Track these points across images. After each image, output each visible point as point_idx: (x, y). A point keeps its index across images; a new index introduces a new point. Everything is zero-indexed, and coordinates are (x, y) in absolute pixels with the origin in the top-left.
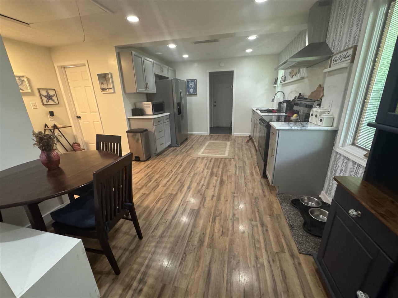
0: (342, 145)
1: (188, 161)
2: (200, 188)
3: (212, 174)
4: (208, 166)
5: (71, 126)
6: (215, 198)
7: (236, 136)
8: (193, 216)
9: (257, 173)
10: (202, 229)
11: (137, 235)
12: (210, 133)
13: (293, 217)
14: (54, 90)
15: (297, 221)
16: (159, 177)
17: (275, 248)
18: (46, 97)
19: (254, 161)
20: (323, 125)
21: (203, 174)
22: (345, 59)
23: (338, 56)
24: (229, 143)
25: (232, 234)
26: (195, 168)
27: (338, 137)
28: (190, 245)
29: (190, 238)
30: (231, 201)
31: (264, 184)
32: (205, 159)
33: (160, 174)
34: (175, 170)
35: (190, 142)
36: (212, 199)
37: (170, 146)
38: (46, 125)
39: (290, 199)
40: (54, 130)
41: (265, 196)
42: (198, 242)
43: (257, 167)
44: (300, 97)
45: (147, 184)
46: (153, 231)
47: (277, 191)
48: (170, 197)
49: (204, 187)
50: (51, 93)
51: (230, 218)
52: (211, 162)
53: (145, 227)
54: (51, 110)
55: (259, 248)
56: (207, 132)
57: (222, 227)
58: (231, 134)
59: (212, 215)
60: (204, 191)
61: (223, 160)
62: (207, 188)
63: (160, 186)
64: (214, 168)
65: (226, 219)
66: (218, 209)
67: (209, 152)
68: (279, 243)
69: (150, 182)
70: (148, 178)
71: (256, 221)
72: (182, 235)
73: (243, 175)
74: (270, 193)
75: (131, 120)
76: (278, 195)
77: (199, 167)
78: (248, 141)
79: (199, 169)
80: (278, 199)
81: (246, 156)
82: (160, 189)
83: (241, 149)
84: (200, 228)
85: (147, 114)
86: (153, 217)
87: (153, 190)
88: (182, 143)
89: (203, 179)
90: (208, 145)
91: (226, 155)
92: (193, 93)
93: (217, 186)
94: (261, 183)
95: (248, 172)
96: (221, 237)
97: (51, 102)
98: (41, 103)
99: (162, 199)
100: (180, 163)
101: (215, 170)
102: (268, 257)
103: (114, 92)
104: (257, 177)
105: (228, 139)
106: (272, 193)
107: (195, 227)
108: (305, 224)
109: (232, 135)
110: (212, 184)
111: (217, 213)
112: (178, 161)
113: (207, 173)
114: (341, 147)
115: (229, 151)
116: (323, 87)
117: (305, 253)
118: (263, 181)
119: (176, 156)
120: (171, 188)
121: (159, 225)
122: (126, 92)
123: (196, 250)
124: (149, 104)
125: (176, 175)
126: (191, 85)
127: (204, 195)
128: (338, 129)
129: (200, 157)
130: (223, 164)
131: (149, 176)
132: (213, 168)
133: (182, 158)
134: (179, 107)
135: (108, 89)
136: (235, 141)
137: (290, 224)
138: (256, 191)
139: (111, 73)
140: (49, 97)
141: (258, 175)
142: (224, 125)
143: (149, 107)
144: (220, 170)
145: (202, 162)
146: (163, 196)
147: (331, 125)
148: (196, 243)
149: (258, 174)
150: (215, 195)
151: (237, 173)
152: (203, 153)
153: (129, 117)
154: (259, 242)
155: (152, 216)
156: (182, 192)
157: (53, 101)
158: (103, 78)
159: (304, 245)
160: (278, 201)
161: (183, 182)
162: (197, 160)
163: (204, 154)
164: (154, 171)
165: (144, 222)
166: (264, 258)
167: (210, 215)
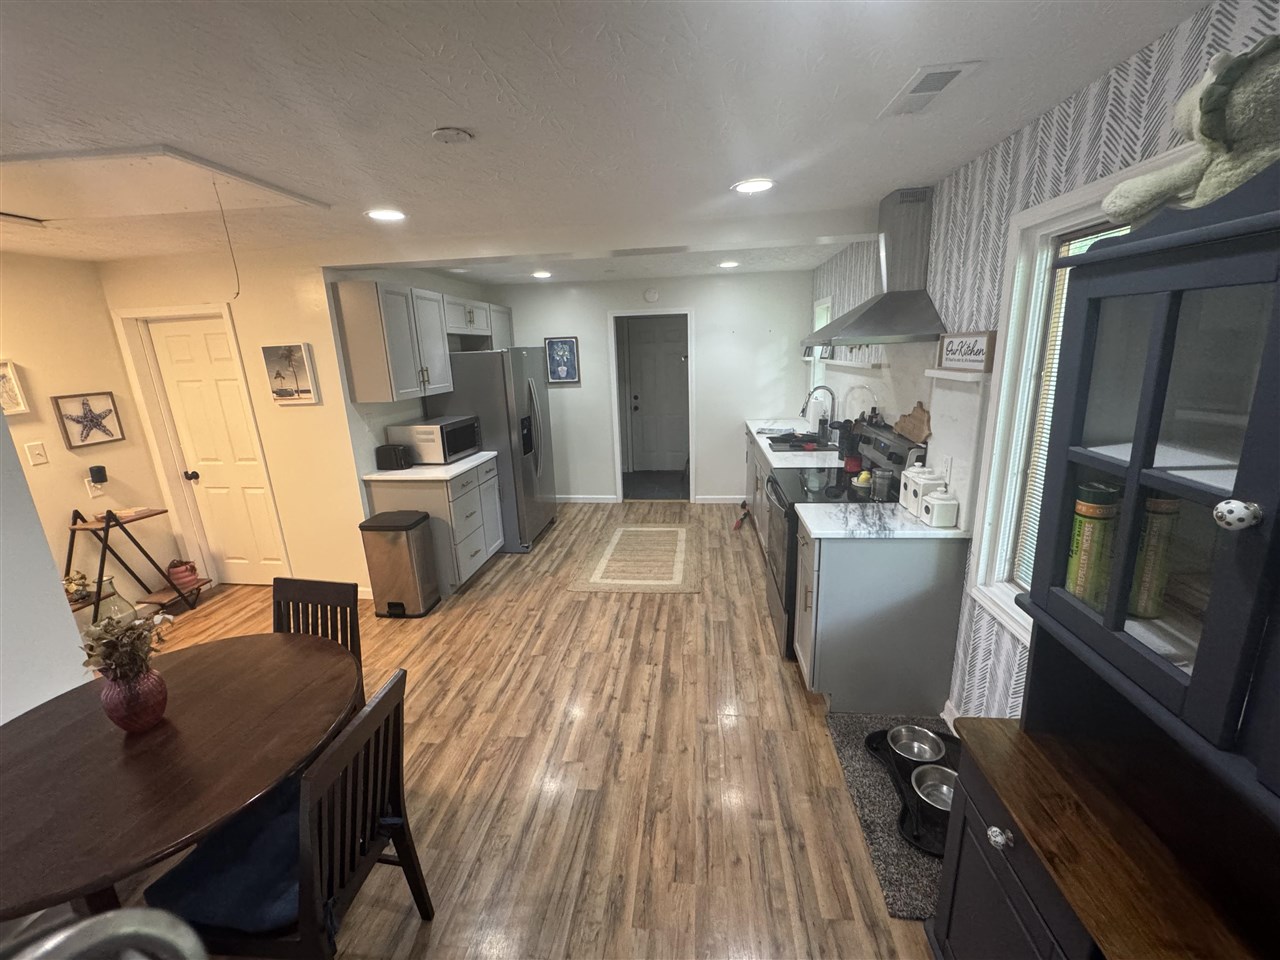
0: (983, 582)
1: (560, 610)
2: (602, 708)
3: (636, 655)
4: (624, 625)
5: (166, 511)
6: (649, 743)
7: (703, 505)
8: (588, 815)
9: (770, 641)
10: (615, 865)
11: (415, 907)
12: (626, 496)
13: (873, 795)
14: (110, 394)
15: (884, 806)
16: (473, 676)
17: (826, 908)
18: (78, 422)
19: (757, 598)
20: (934, 524)
21: (610, 655)
22: (973, 357)
23: (957, 341)
24: (682, 533)
25: (705, 870)
26: (584, 637)
27: (973, 560)
28: (583, 923)
29: (580, 900)
30: (698, 751)
31: (790, 683)
32: (614, 596)
33: (473, 664)
34: (522, 645)
35: (562, 530)
36: (641, 748)
37: (499, 554)
38: (77, 515)
39: (862, 733)
40: (106, 530)
41: (793, 724)
42: (606, 911)
43: (769, 621)
44: (874, 420)
45: (435, 708)
46: (465, 887)
47: (828, 705)
48: (510, 753)
49: (615, 704)
50: (99, 406)
51: (697, 813)
52: (631, 608)
53: (439, 871)
54: (96, 460)
55: (783, 912)
56: (616, 494)
57: (675, 849)
58: (687, 496)
59: (643, 807)
60: (614, 719)
61: (668, 598)
62: (625, 709)
63: (478, 711)
64: (643, 631)
65: (685, 820)
66: (660, 783)
67: (624, 572)
68: (836, 888)
69: (443, 699)
70: (435, 682)
71: (771, 817)
72: (558, 890)
73: (729, 653)
74: (807, 712)
75: (373, 484)
76: (830, 721)
77: (596, 632)
78: (739, 526)
79: (595, 638)
80: (832, 734)
81: (735, 582)
82: (478, 722)
83: (719, 552)
84: (610, 858)
85: (426, 461)
86: (463, 833)
87: (454, 726)
88: (538, 538)
89: (612, 673)
90: (618, 544)
91: (677, 579)
92: (566, 378)
93: (653, 700)
94: (783, 681)
95: (744, 640)
96: (674, 885)
97: (97, 436)
98: (62, 443)
99: (487, 760)
100: (535, 616)
101: (645, 640)
102: (809, 942)
103: (320, 402)
104: (770, 658)
105: (679, 517)
106: (812, 714)
107: (594, 854)
108: (903, 820)
109: (692, 500)
110: (639, 691)
111: (659, 799)
112: (529, 610)
113: (621, 650)
114: (981, 584)
115: (686, 562)
116: (928, 413)
117: (905, 914)
118: (788, 671)
119: (521, 592)
120: (514, 715)
121: (483, 860)
122: (359, 401)
123: (601, 939)
124: (432, 433)
125: (527, 666)
126: (561, 354)
127: (616, 733)
128: (972, 535)
129: (596, 593)
130: (669, 617)
131: (437, 675)
132: (638, 632)
133: (542, 599)
134: (525, 431)
135: (297, 392)
136: (701, 522)
137: (865, 821)
138: (769, 709)
139: (308, 345)
140: (92, 421)
141: (771, 652)
142: (668, 467)
143: (433, 441)
144: (662, 636)
145: (606, 610)
146: (490, 749)
147: (954, 524)
148: (599, 915)
149: (772, 647)
150: (648, 734)
151: (712, 645)
152: (606, 574)
153: (366, 478)
154: (782, 890)
155: (460, 830)
156: (549, 729)
157: (106, 431)
158: (282, 358)
159: (903, 889)
160: (831, 742)
161: (550, 691)
162: (588, 601)
163: (609, 581)
164: (454, 654)
165: (434, 853)
166: (797, 945)
167: (639, 808)
